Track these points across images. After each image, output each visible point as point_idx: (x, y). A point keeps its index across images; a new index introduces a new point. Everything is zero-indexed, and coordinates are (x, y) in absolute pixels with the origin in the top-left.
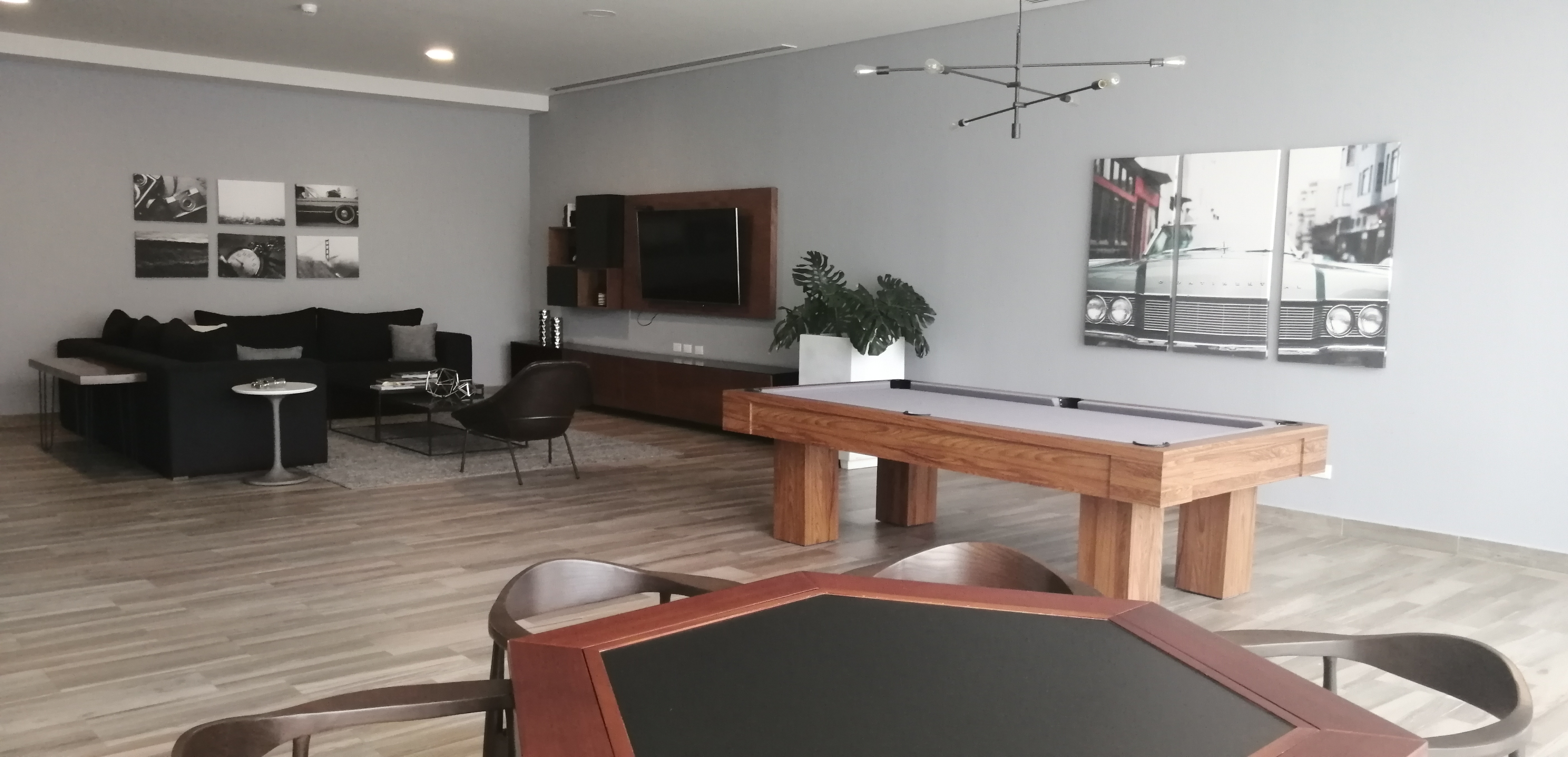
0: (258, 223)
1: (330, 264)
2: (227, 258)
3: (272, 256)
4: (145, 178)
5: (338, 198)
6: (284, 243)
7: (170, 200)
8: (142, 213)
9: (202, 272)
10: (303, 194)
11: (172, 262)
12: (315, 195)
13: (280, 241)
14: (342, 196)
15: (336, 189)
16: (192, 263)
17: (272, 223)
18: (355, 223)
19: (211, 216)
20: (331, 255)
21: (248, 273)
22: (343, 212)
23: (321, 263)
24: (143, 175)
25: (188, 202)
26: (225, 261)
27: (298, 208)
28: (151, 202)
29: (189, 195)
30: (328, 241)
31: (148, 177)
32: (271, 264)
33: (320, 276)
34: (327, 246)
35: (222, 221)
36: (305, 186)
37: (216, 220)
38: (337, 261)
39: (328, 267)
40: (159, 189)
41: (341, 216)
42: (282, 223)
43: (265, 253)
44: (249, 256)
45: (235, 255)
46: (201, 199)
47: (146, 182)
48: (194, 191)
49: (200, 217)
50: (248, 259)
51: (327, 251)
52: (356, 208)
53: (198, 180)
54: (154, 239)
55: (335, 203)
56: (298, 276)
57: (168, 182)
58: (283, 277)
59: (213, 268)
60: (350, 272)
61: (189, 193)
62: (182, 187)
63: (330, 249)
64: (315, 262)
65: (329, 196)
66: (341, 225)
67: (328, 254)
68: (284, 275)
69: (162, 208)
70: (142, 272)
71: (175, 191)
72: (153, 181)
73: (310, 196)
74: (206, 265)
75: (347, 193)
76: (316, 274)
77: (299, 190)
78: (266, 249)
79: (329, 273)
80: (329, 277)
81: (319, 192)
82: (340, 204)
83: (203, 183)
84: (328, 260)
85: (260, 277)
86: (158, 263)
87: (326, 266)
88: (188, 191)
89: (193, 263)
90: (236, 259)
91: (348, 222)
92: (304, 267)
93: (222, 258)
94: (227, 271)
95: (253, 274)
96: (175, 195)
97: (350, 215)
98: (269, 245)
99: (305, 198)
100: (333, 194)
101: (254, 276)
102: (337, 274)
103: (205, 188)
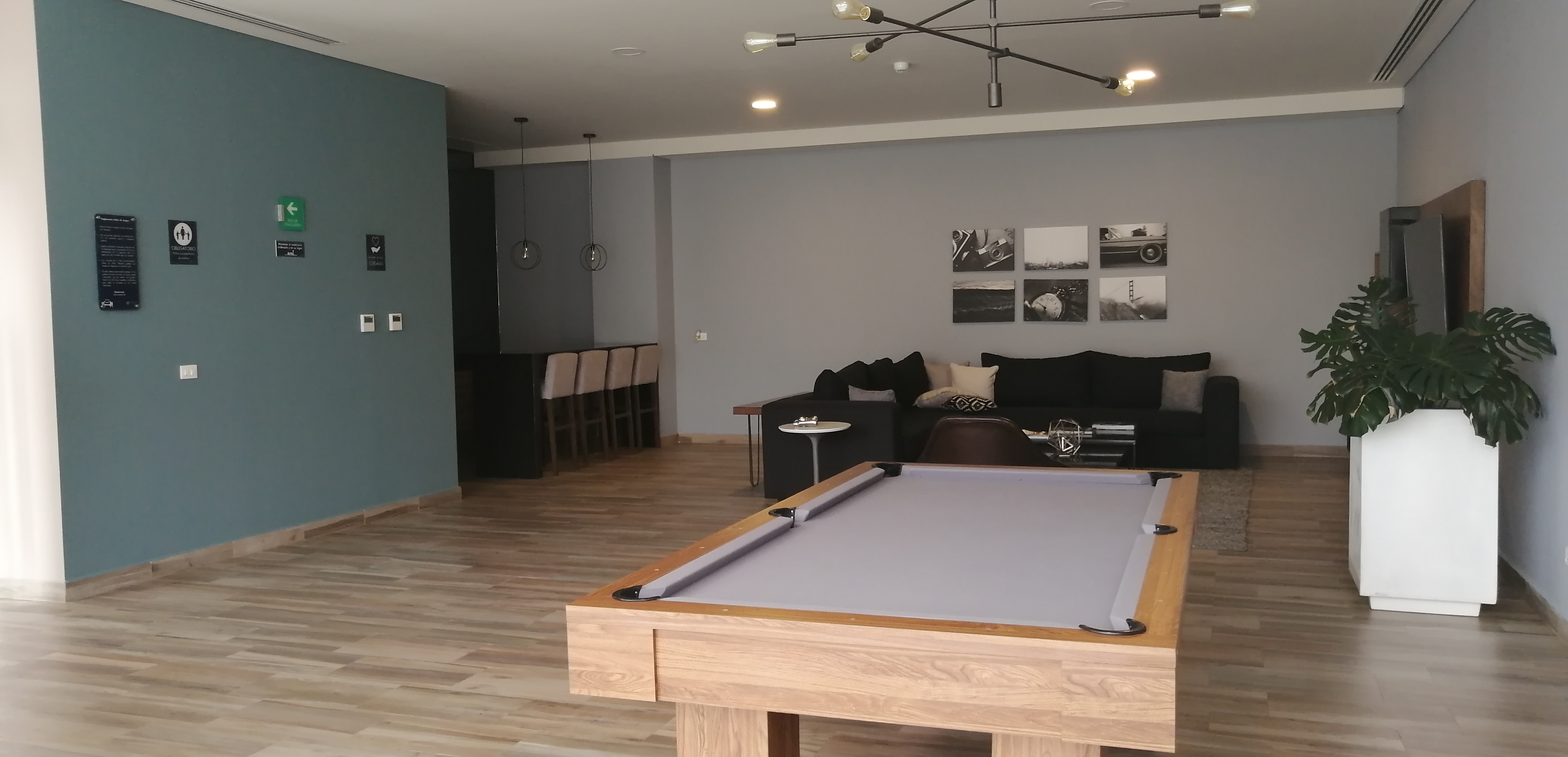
0: (1062, 267)
1: (1134, 306)
2: (1031, 303)
3: (1074, 299)
4: (961, 233)
5: (1144, 237)
6: (1087, 286)
7: (982, 251)
8: (960, 265)
9: (1008, 316)
10: (1107, 235)
11: (983, 309)
12: (1119, 235)
13: (1083, 285)
14: (1148, 234)
15: (1142, 228)
16: (999, 309)
17: (1075, 266)
18: (1163, 262)
19: (1019, 265)
20: (1135, 297)
21: (1050, 317)
22: (1150, 250)
23: (1125, 304)
24: (959, 231)
25: (997, 252)
26: (1029, 306)
27: (1103, 249)
28: (965, 254)
29: (998, 246)
30: (1132, 281)
31: (963, 233)
32: (1073, 307)
33: (1124, 318)
34: (1131, 287)
35: (1028, 267)
36: (1109, 227)
37: (1023, 267)
38: (1142, 302)
39: (1132, 310)
40: (972, 242)
41: (1147, 255)
42: (1085, 266)
43: (1067, 297)
44: (1052, 300)
45: (1038, 300)
46: (1009, 249)
47: (962, 237)
48: (1002, 242)
49: (1008, 265)
50: (1051, 303)
51: (1131, 294)
52: (1164, 246)
53: (1006, 230)
54: (967, 288)
55: (1141, 242)
56: (1102, 319)
57: (980, 235)
58: (1084, 320)
59: (1019, 313)
60: (1157, 313)
61: (998, 244)
62: (992, 239)
63: (1134, 291)
64: (1119, 304)
65: (1133, 236)
66: (1148, 265)
67: (1132, 296)
68: (1086, 318)
69: (975, 259)
70: (959, 318)
71: (986, 244)
72: (967, 235)
73: (1114, 237)
74: (1013, 310)
75: (1154, 231)
76: (1118, 316)
77: (1104, 231)
78: (1068, 293)
79: (1132, 314)
80: (1133, 319)
81: (1123, 232)
82: (1146, 243)
83: (1012, 234)
84: (1132, 301)
85: (1061, 320)
86: (971, 309)
87: (1129, 307)
88: (997, 242)
89: (1001, 308)
90: (1038, 304)
91: (1154, 261)
92: (1106, 310)
93: (1027, 302)
94: (1032, 315)
95: (1055, 317)
96: (985, 247)
97: (1156, 254)
98: (1070, 289)
99: (1109, 239)
100: (1138, 233)
101: (1056, 320)
102: (1141, 316)
103: (1013, 238)
